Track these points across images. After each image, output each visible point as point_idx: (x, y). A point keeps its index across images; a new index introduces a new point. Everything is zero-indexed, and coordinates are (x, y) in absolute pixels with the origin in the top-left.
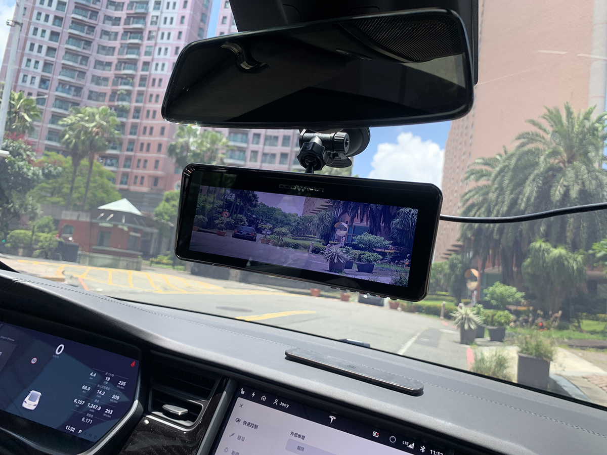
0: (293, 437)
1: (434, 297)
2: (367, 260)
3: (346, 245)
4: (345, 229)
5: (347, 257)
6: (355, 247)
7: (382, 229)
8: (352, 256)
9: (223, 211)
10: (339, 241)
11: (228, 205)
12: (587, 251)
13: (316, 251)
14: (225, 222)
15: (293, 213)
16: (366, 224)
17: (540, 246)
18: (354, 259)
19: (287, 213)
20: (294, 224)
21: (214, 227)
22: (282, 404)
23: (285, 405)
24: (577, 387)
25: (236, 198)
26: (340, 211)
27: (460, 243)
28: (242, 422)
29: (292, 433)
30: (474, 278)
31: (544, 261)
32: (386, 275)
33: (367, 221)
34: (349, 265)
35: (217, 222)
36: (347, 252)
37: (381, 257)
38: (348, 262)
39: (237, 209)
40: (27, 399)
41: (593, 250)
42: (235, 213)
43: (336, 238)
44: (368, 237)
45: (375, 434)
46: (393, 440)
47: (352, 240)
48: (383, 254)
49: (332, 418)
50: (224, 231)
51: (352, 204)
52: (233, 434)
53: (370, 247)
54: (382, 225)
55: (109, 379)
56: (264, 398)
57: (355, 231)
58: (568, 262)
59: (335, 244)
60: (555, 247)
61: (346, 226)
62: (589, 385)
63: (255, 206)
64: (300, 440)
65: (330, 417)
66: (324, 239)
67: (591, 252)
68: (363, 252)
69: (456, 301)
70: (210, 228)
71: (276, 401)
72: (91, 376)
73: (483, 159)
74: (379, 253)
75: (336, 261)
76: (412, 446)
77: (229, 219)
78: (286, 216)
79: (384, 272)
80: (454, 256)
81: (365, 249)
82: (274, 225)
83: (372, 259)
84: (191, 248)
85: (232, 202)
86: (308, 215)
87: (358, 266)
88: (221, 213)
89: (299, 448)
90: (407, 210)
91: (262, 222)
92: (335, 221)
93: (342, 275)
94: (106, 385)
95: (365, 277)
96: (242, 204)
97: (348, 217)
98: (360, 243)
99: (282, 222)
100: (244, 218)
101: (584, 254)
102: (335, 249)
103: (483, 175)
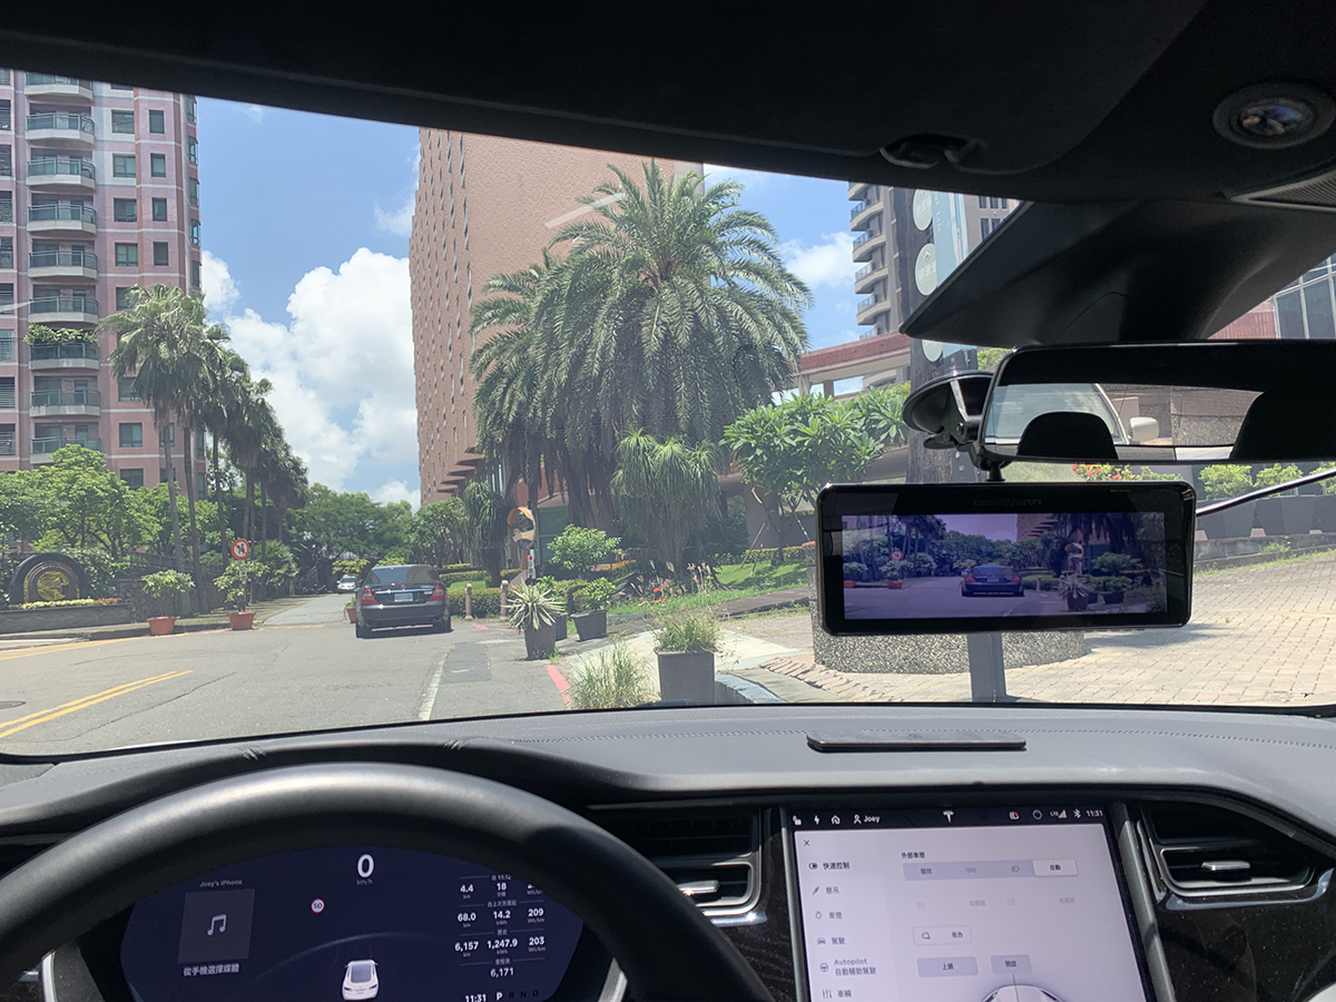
0: (907, 860)
2: (1117, 588)
3: (1084, 572)
4: (1080, 552)
5: (1089, 588)
6: (1097, 573)
7: (1126, 544)
8: (1095, 586)
9: (890, 550)
10: (1075, 568)
11: (898, 542)
12: (715, 441)
13: (1047, 587)
14: (898, 566)
15: (1003, 539)
16: (1105, 540)
17: (638, 444)
18: (1098, 589)
19: (994, 540)
20: (1008, 555)
21: (881, 577)
22: (867, 819)
23: (873, 819)
24: (762, 686)
25: (909, 530)
26: (1069, 529)
27: (476, 457)
28: (820, 866)
29: (904, 854)
30: (525, 524)
31: (648, 471)
32: (1140, 602)
33: (1105, 537)
34: (1093, 598)
35: (883, 569)
36: (1088, 582)
37: (1131, 581)
38: (1091, 594)
39: (913, 546)
40: (347, 982)
41: (727, 438)
42: (912, 551)
43: (1070, 564)
44: (1110, 557)
45: (1012, 815)
46: (1038, 815)
47: (1092, 564)
48: (1132, 576)
49: (949, 814)
50: (900, 581)
51: (1083, 517)
52: (817, 890)
53: (1115, 570)
54: (1125, 539)
55: (504, 886)
56: (836, 820)
57: (1092, 552)
58: (687, 465)
59: (1070, 574)
60: (663, 442)
61: (1080, 547)
62: (774, 677)
63: (942, 538)
64: (919, 859)
65: (945, 813)
66: (1055, 569)
67: (722, 442)
68: (1107, 578)
69: (491, 578)
70: (875, 580)
71: (857, 817)
72: (466, 893)
73: (504, 277)
74: (1128, 575)
75: (1075, 596)
76: (1063, 815)
77: (905, 562)
78: (993, 545)
79: (1136, 599)
80: (474, 485)
81: (1109, 574)
82: (977, 561)
83: (1120, 584)
84: (848, 616)
85: (902, 537)
86: (1027, 539)
87: (1105, 597)
88: (887, 555)
89: (923, 871)
90: (1152, 515)
91: (958, 558)
92: (1064, 542)
93: (1086, 613)
94: (505, 899)
95: (1115, 609)
96: (920, 536)
97: (1080, 535)
98: (1103, 566)
99: (989, 555)
100: (930, 558)
101: (710, 447)
102: (1072, 580)
103: (508, 312)
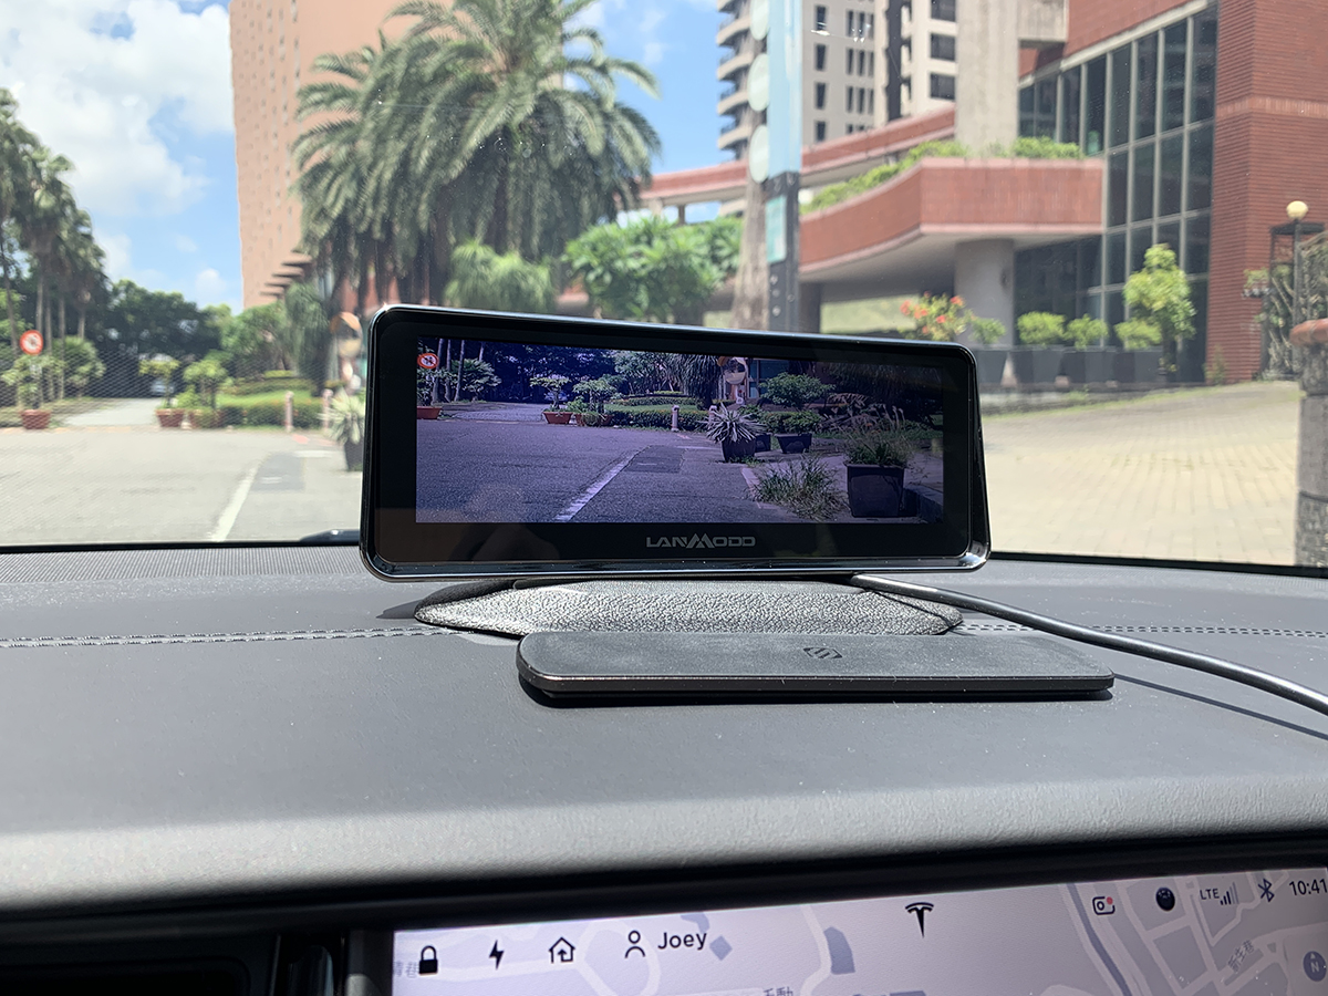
1: (262, 384)
2: (798, 428)
4: (741, 369)
5: (756, 427)
8: (766, 423)
12: (557, 257)
13: (687, 425)
17: (475, 254)
18: (771, 428)
27: (303, 258)
30: (350, 333)
31: (486, 285)
34: (762, 443)
36: (755, 416)
38: (759, 436)
41: (570, 255)
43: (726, 389)
44: (786, 382)
47: (759, 390)
53: (796, 400)
57: (761, 370)
58: (527, 284)
59: (725, 403)
60: (500, 254)
66: (700, 396)
67: (564, 258)
69: (315, 388)
73: (334, 58)
80: (295, 288)
101: (551, 265)
103: (336, 97)
